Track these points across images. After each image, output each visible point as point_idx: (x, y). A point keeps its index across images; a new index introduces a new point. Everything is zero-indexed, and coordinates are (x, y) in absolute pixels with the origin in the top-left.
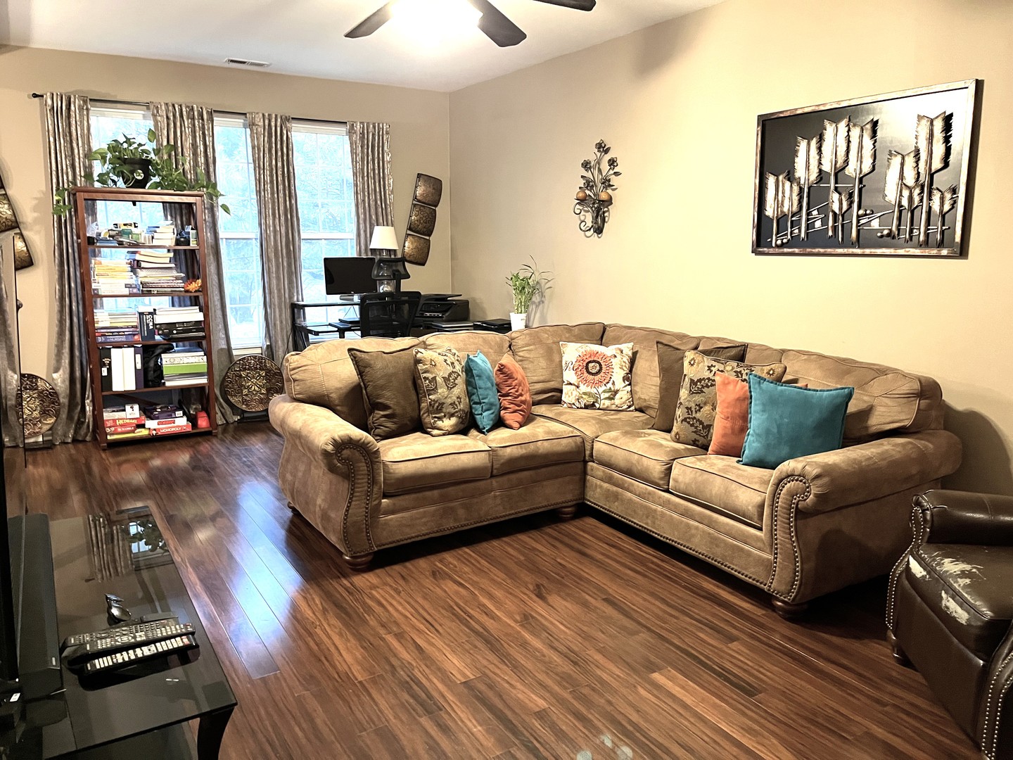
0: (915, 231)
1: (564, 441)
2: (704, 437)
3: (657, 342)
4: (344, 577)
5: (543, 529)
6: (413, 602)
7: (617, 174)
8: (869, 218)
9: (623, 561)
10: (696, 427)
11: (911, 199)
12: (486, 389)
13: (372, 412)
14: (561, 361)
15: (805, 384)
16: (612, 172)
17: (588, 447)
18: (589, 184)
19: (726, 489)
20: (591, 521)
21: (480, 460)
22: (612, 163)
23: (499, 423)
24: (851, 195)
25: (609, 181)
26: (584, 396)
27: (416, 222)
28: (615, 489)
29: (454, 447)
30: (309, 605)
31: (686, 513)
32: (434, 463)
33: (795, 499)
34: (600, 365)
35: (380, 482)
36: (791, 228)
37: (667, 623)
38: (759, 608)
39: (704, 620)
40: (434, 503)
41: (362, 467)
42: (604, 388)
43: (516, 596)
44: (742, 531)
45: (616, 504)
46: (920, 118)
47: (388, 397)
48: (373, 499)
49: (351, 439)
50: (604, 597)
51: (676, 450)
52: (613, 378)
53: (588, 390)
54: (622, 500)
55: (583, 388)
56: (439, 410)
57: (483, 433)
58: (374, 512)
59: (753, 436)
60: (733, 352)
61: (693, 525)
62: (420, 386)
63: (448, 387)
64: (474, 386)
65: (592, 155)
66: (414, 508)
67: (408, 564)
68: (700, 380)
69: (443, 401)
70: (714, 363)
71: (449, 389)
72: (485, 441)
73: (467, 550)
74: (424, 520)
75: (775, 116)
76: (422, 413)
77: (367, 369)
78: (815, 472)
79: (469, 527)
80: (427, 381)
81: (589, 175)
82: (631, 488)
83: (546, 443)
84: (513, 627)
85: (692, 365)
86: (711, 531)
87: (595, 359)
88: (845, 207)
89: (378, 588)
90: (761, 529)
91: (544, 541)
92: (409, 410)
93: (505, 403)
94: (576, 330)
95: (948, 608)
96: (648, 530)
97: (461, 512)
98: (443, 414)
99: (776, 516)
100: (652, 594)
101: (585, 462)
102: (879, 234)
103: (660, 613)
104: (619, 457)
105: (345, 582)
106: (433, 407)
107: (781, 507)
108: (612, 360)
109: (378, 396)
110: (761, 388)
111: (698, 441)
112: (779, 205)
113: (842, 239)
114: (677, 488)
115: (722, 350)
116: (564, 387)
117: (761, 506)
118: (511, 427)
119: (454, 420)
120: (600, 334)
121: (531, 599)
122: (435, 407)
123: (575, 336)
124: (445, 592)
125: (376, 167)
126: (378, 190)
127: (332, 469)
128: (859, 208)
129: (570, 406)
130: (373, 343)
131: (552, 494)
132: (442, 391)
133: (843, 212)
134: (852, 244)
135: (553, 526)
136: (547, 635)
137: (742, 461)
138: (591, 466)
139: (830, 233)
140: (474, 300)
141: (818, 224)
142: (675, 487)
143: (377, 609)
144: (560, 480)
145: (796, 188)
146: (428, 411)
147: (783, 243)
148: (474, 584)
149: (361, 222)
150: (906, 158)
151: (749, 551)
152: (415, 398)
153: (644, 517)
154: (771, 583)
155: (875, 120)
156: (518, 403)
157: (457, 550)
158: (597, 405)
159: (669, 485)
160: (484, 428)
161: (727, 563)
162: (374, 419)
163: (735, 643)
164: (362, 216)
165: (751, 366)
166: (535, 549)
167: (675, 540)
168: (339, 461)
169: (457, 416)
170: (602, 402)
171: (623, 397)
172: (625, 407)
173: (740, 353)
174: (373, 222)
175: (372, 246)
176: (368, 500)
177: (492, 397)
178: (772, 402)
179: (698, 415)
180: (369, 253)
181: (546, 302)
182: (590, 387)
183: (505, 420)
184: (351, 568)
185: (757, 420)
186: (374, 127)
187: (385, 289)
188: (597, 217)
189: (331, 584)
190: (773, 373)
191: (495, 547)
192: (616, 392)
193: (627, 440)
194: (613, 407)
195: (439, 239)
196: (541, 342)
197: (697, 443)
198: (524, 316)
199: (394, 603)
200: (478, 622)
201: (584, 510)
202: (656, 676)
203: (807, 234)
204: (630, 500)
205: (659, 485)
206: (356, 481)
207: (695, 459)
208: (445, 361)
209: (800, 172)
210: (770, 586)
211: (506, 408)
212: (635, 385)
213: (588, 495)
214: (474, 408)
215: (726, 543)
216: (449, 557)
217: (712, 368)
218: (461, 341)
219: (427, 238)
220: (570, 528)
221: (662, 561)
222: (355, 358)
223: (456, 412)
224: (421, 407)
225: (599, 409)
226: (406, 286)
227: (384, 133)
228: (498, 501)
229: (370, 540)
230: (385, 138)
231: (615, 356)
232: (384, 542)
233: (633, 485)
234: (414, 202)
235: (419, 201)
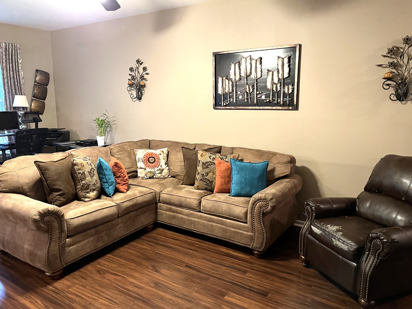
0: (279, 100)
1: (148, 196)
2: (210, 186)
3: (182, 147)
4: (49, 285)
5: (141, 237)
6: (95, 290)
7: (147, 74)
8: (261, 95)
9: (184, 246)
10: (207, 183)
11: (276, 88)
12: (109, 175)
13: (50, 193)
14: (135, 158)
15: (250, 161)
16: (144, 73)
17: (158, 196)
18: (133, 78)
19: (229, 208)
20: (161, 230)
21: (113, 211)
22: (145, 69)
23: (117, 191)
24: (253, 86)
25: (144, 77)
26: (148, 173)
27: (37, 93)
28: (173, 214)
29: (100, 206)
30: (35, 306)
31: (210, 220)
32: (92, 216)
33: (262, 209)
34: (155, 159)
35: (65, 231)
36: (230, 98)
37: (217, 271)
38: (247, 255)
39: (230, 266)
40: (92, 236)
41: (56, 224)
42: (157, 169)
43: (146, 274)
44: (238, 225)
45: (174, 220)
46: (279, 57)
47: (59, 185)
48: (62, 240)
49: (49, 210)
50: (185, 265)
51: (200, 193)
52: (161, 164)
53: (150, 170)
54: (177, 219)
55: (148, 170)
56: (87, 188)
57: (110, 197)
58: (63, 247)
59: (234, 184)
60: (216, 149)
61: (214, 225)
62: (76, 177)
63: (91, 176)
64: (104, 174)
65: (134, 65)
66: (83, 240)
67: (82, 270)
68: (207, 163)
69: (89, 183)
70: (211, 155)
71: (92, 177)
72: (113, 201)
73: (109, 255)
74: (88, 245)
75: (221, 53)
76: (77, 191)
77: (47, 171)
78: (270, 197)
79: (109, 244)
80: (80, 174)
81: (133, 74)
82: (182, 212)
83: (141, 198)
84: (152, 291)
85: (202, 156)
86: (223, 226)
87: (152, 156)
88: (251, 90)
89: (72, 287)
90: (246, 223)
91: (144, 243)
92: (71, 190)
93: (119, 181)
94: (139, 144)
95: (337, 245)
96: (191, 230)
97: (105, 238)
98: (89, 190)
99: (254, 217)
100: (204, 259)
101: (156, 203)
102: (265, 101)
103: (212, 267)
104: (175, 199)
105: (50, 287)
106: (84, 187)
107: (256, 213)
108: (159, 156)
109: (54, 185)
110: (236, 165)
111: (207, 188)
112: (224, 89)
113: (251, 103)
114: (205, 210)
115: (211, 149)
116: (138, 170)
117: (246, 213)
118: (122, 192)
119: (95, 193)
120: (149, 144)
121: (153, 274)
122: (85, 187)
123: (139, 146)
124: (109, 280)
125: (14, 66)
126: (15, 77)
127: (39, 228)
128: (257, 91)
129: (142, 178)
130: (43, 157)
131: (145, 220)
132: (88, 178)
133: (251, 92)
134: (255, 105)
135: (145, 235)
136: (170, 290)
137: (231, 195)
138: (160, 205)
139: (246, 101)
140: (72, 130)
141: (240, 97)
142: (204, 210)
143: (77, 299)
144: (147, 213)
145: (231, 83)
146: (81, 190)
147: (226, 105)
148: (123, 273)
149: (7, 93)
150: (274, 72)
151: (242, 233)
152: (73, 184)
153: (189, 224)
154: (253, 244)
155: (261, 57)
156: (125, 180)
157: (105, 256)
158: (155, 177)
159: (200, 209)
160: (111, 194)
161: (231, 239)
162: (53, 197)
163: (247, 273)
164: (7, 90)
165: (226, 155)
166: (142, 249)
167: (206, 232)
168: (43, 223)
169: (97, 190)
170: (157, 175)
171: (166, 172)
172: (167, 176)
173: (218, 150)
174: (13, 93)
175: (14, 106)
176: (59, 241)
177: (113, 179)
178: (241, 169)
179: (207, 177)
180: (12, 109)
181: (113, 131)
182: (151, 169)
183: (119, 189)
184: (50, 279)
185: (235, 178)
186: (12, 46)
187: (23, 127)
188: (139, 92)
189: (43, 290)
190: (235, 157)
191: (123, 250)
192: (163, 170)
193: (177, 191)
194: (162, 177)
195: (50, 101)
196: (125, 150)
197: (207, 189)
198: (103, 137)
199: (85, 293)
200: (134, 292)
201: (157, 225)
202: (226, 298)
203: (236, 101)
204: (182, 218)
205: (196, 210)
206: (53, 232)
207: (211, 197)
208: (87, 163)
209: (232, 76)
210: (252, 246)
211: (119, 183)
212: (170, 166)
213: (159, 218)
214: (104, 185)
215: (230, 231)
216: (101, 261)
217: (211, 157)
218: (89, 152)
219: (43, 101)
220: (154, 234)
221: (200, 242)
222: (39, 166)
223: (96, 188)
224: (77, 188)
225: (155, 178)
226: (41, 125)
227: (18, 48)
228: (122, 228)
229: (62, 262)
230: (18, 52)
231: (161, 154)
232: (68, 262)
233: (182, 211)
234: (35, 84)
235: (37, 83)
